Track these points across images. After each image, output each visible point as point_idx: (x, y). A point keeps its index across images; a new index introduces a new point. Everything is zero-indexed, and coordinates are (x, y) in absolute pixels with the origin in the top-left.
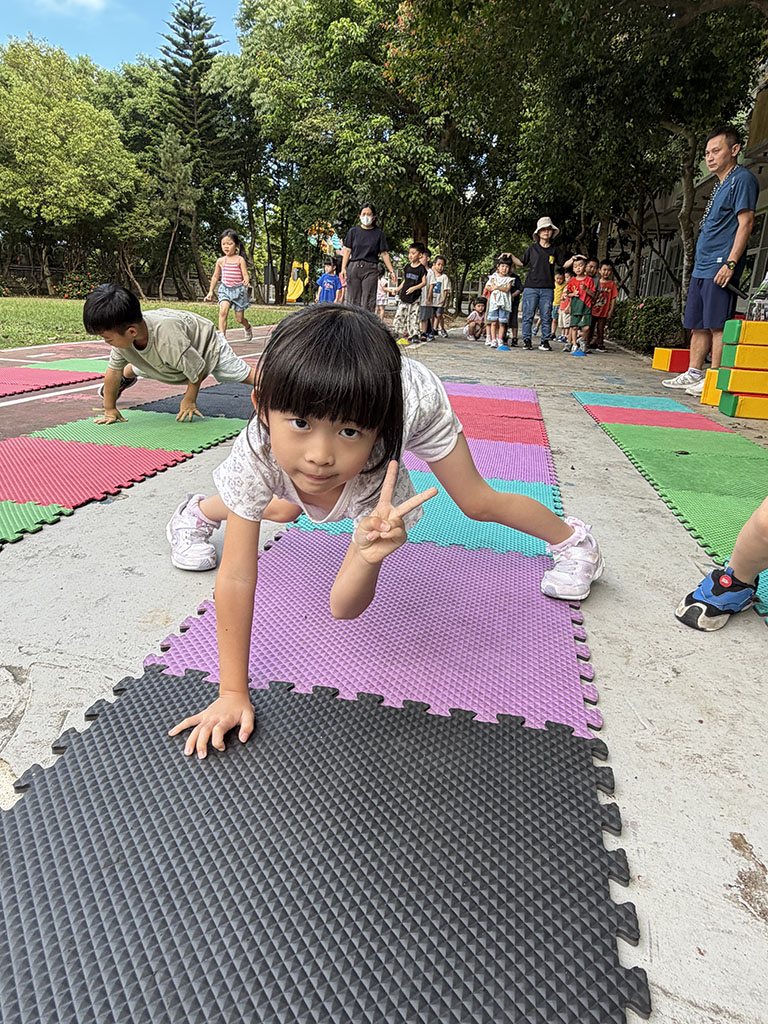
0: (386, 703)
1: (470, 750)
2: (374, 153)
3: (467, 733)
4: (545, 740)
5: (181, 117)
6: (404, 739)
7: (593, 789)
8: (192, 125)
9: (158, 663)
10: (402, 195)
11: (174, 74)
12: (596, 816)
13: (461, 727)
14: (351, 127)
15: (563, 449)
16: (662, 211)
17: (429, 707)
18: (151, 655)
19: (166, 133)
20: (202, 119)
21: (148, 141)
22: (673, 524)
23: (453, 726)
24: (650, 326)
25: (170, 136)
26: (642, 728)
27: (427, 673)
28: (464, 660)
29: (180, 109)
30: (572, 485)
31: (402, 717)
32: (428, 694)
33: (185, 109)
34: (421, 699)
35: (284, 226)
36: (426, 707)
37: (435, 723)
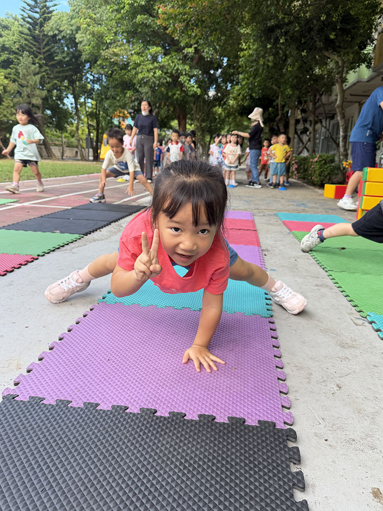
0: (158, 414)
1: (211, 441)
2: (151, 69)
3: (209, 430)
4: (258, 432)
5: (32, 48)
6: (169, 436)
7: (288, 463)
8: (40, 53)
9: (12, 394)
10: (170, 94)
11: (28, 22)
12: (289, 480)
13: (205, 427)
14: (138, 54)
15: (269, 248)
16: (327, 103)
18: (7, 389)
19: (23, 58)
20: (47, 48)
21: (12, 62)
22: (336, 293)
23: (200, 426)
24: (322, 171)
25: (26, 59)
26: (318, 423)
27: (184, 392)
28: (208, 383)
29: (31, 43)
30: (274, 270)
31: (168, 422)
32: (184, 407)
33: (35, 43)
34: (180, 410)
35: (98, 113)
36: (183, 415)
37: (189, 425)
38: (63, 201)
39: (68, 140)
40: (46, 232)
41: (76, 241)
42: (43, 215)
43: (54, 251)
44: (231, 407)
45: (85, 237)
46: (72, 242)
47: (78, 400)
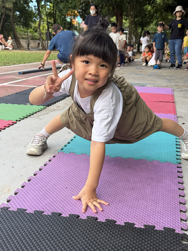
0: (99, 220)
1: (132, 238)
3: (131, 231)
4: (163, 234)
6: (105, 233)
9: (6, 206)
13: (129, 229)
17: (116, 222)
18: (3, 203)
23: (125, 229)
28: (131, 204)
31: (105, 225)
32: (116, 217)
34: (113, 219)
35: (55, 13)
36: (115, 222)
37: (118, 228)
38: (31, 82)
39: (32, 34)
40: (20, 104)
41: (41, 110)
42: (18, 92)
43: (27, 117)
44: (146, 218)
45: (47, 107)
46: (39, 112)
47: (47, 211)
